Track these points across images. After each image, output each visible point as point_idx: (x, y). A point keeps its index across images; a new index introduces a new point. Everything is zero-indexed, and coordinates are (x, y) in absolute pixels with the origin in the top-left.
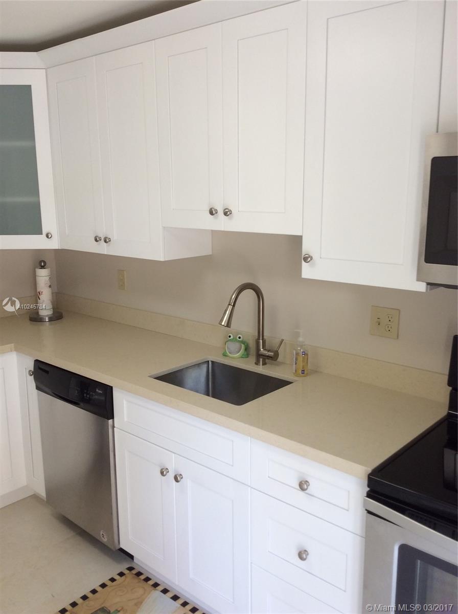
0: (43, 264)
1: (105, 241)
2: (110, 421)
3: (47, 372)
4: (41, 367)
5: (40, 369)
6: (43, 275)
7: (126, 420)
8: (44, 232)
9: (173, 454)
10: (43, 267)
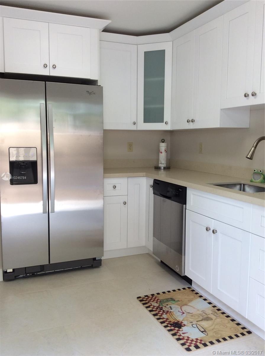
0: (163, 141)
1: (192, 122)
2: (184, 206)
3: (158, 184)
4: (156, 182)
5: (156, 183)
6: (163, 146)
7: (191, 205)
8: (165, 121)
9: (213, 220)
10: (163, 142)
